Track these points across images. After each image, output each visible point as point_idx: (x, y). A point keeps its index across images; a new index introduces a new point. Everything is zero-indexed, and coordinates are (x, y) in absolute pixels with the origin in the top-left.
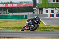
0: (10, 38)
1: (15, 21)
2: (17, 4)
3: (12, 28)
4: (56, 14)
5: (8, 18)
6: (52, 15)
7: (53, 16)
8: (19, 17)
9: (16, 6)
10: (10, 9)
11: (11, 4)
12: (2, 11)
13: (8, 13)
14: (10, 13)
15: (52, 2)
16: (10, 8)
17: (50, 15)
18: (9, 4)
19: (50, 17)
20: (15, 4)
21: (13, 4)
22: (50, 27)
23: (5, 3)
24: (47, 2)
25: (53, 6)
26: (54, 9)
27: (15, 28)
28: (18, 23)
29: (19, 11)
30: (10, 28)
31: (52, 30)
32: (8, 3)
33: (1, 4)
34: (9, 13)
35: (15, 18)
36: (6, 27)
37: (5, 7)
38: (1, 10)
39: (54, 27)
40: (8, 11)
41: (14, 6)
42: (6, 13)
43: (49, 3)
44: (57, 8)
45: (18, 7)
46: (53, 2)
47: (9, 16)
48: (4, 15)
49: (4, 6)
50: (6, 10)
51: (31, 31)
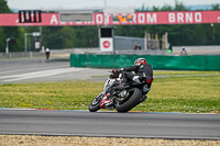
0: (173, 139)
1: (194, 78)
2: (200, 14)
3: (183, 102)
5: (168, 65)
8: (207, 62)
9: (199, 21)
10: (174, 33)
11: (179, 14)
12: (145, 39)
13: (167, 46)
14: (174, 48)
16: (176, 30)
18: (170, 14)
20: (194, 12)
21: (187, 14)
23: (155, 10)
27: (191, 102)
28: (205, 86)
29: (211, 39)
30: (173, 101)
32: (167, 10)
33: (142, 12)
34: (170, 48)
35: (191, 64)
36: (159, 97)
37: (158, 25)
38: (143, 36)
40: (169, 41)
41: (191, 20)
42: (161, 48)
45: (205, 26)
47: (171, 58)
48: (152, 53)
49: (153, 19)
50: (161, 36)
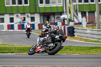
4: (17, 24)
6: (11, 27)
7: (13, 29)
15: (11, 5)
17: (8, 26)
19: (8, 29)
22: (7, 46)
24: (2, 5)
25: (12, 11)
26: (14, 16)
31: (11, 53)
39: (15, 48)
43: (6, 6)
44: (19, 15)
46: (13, 4)
51: (50, 54)
